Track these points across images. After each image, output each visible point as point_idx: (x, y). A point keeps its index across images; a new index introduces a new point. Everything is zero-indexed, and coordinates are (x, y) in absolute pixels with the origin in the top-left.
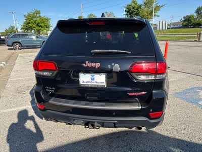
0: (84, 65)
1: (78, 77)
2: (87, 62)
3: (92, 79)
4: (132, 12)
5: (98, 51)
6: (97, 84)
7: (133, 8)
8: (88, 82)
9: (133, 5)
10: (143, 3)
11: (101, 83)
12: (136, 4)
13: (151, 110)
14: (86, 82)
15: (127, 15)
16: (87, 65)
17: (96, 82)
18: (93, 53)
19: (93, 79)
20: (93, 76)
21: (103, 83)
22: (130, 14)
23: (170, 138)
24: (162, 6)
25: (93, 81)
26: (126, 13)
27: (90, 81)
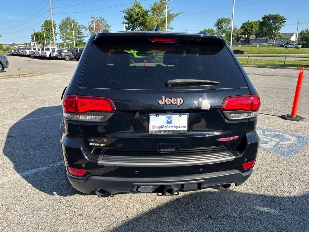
0: (160, 102)
1: (148, 120)
2: (164, 98)
3: (168, 123)
4: (136, 20)
5: (178, 81)
6: (175, 129)
7: (137, 14)
8: (163, 127)
9: (136, 9)
10: (150, 9)
11: (182, 127)
12: (141, 8)
13: (246, 160)
14: (159, 128)
15: (128, 23)
16: (163, 103)
17: (174, 127)
18: (170, 84)
19: (170, 123)
20: (169, 118)
21: (185, 127)
22: (132, 23)
23: (249, 194)
24: (177, 15)
25: (170, 125)
26: (126, 21)
27: (165, 125)
